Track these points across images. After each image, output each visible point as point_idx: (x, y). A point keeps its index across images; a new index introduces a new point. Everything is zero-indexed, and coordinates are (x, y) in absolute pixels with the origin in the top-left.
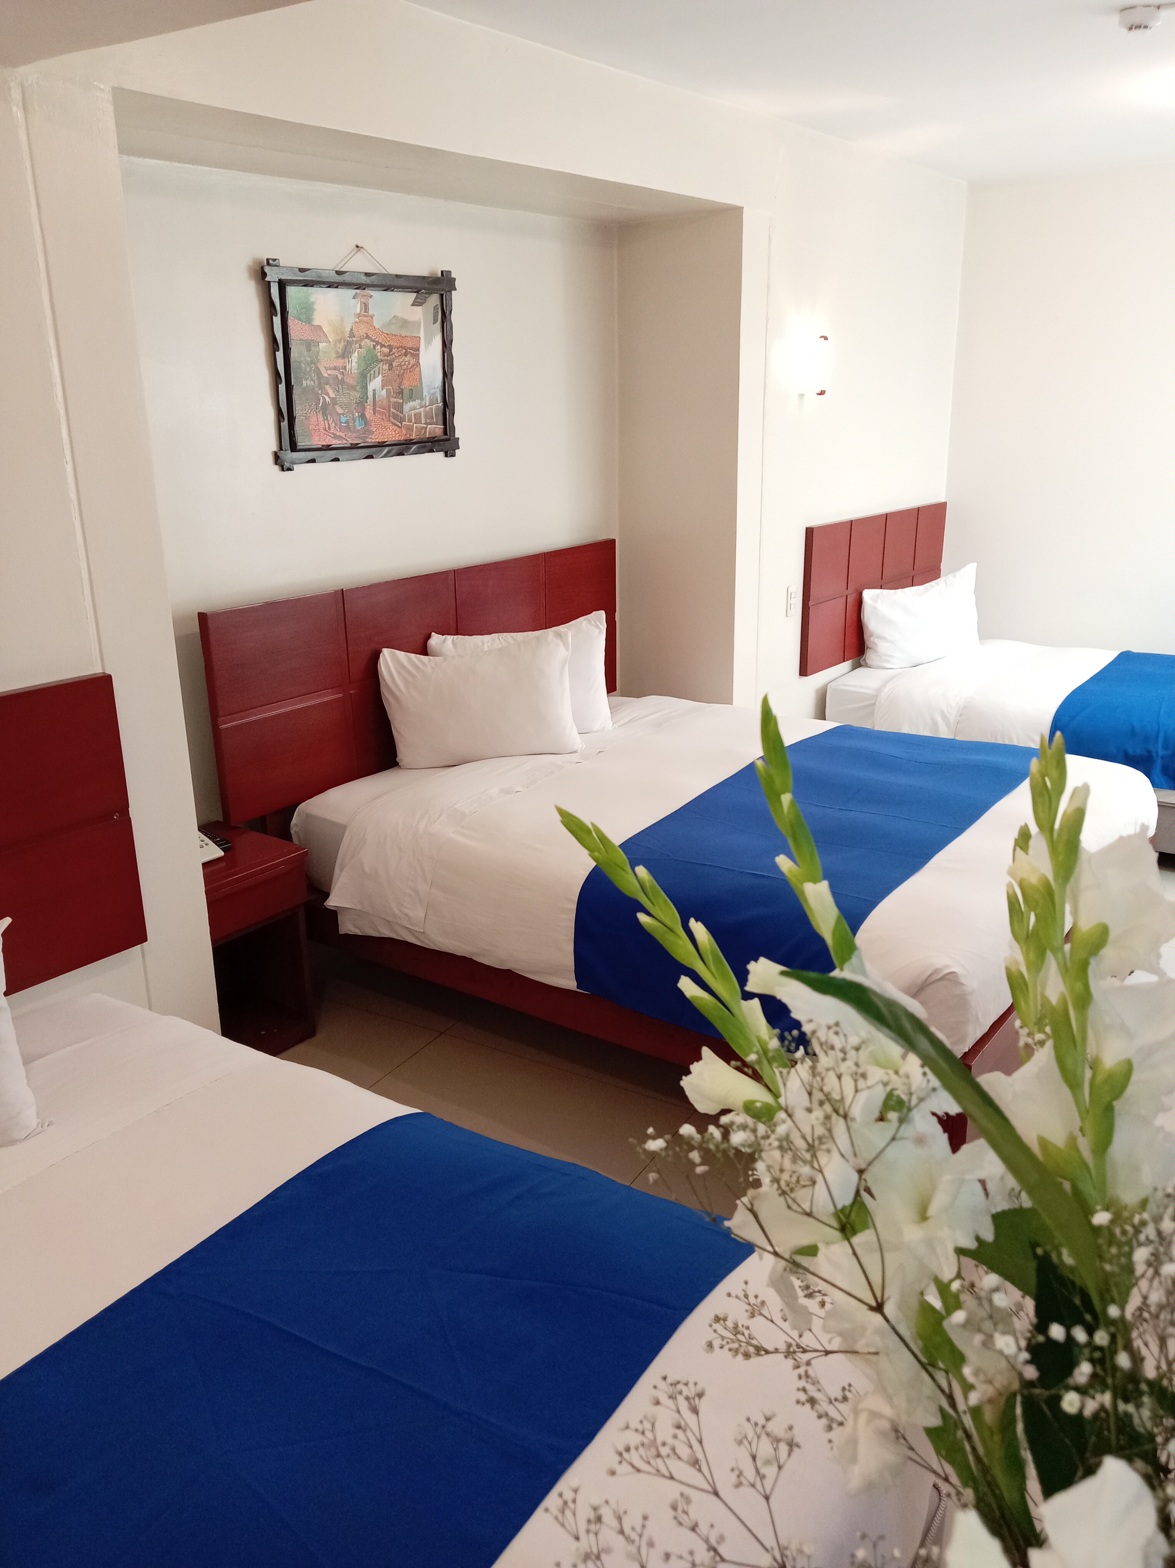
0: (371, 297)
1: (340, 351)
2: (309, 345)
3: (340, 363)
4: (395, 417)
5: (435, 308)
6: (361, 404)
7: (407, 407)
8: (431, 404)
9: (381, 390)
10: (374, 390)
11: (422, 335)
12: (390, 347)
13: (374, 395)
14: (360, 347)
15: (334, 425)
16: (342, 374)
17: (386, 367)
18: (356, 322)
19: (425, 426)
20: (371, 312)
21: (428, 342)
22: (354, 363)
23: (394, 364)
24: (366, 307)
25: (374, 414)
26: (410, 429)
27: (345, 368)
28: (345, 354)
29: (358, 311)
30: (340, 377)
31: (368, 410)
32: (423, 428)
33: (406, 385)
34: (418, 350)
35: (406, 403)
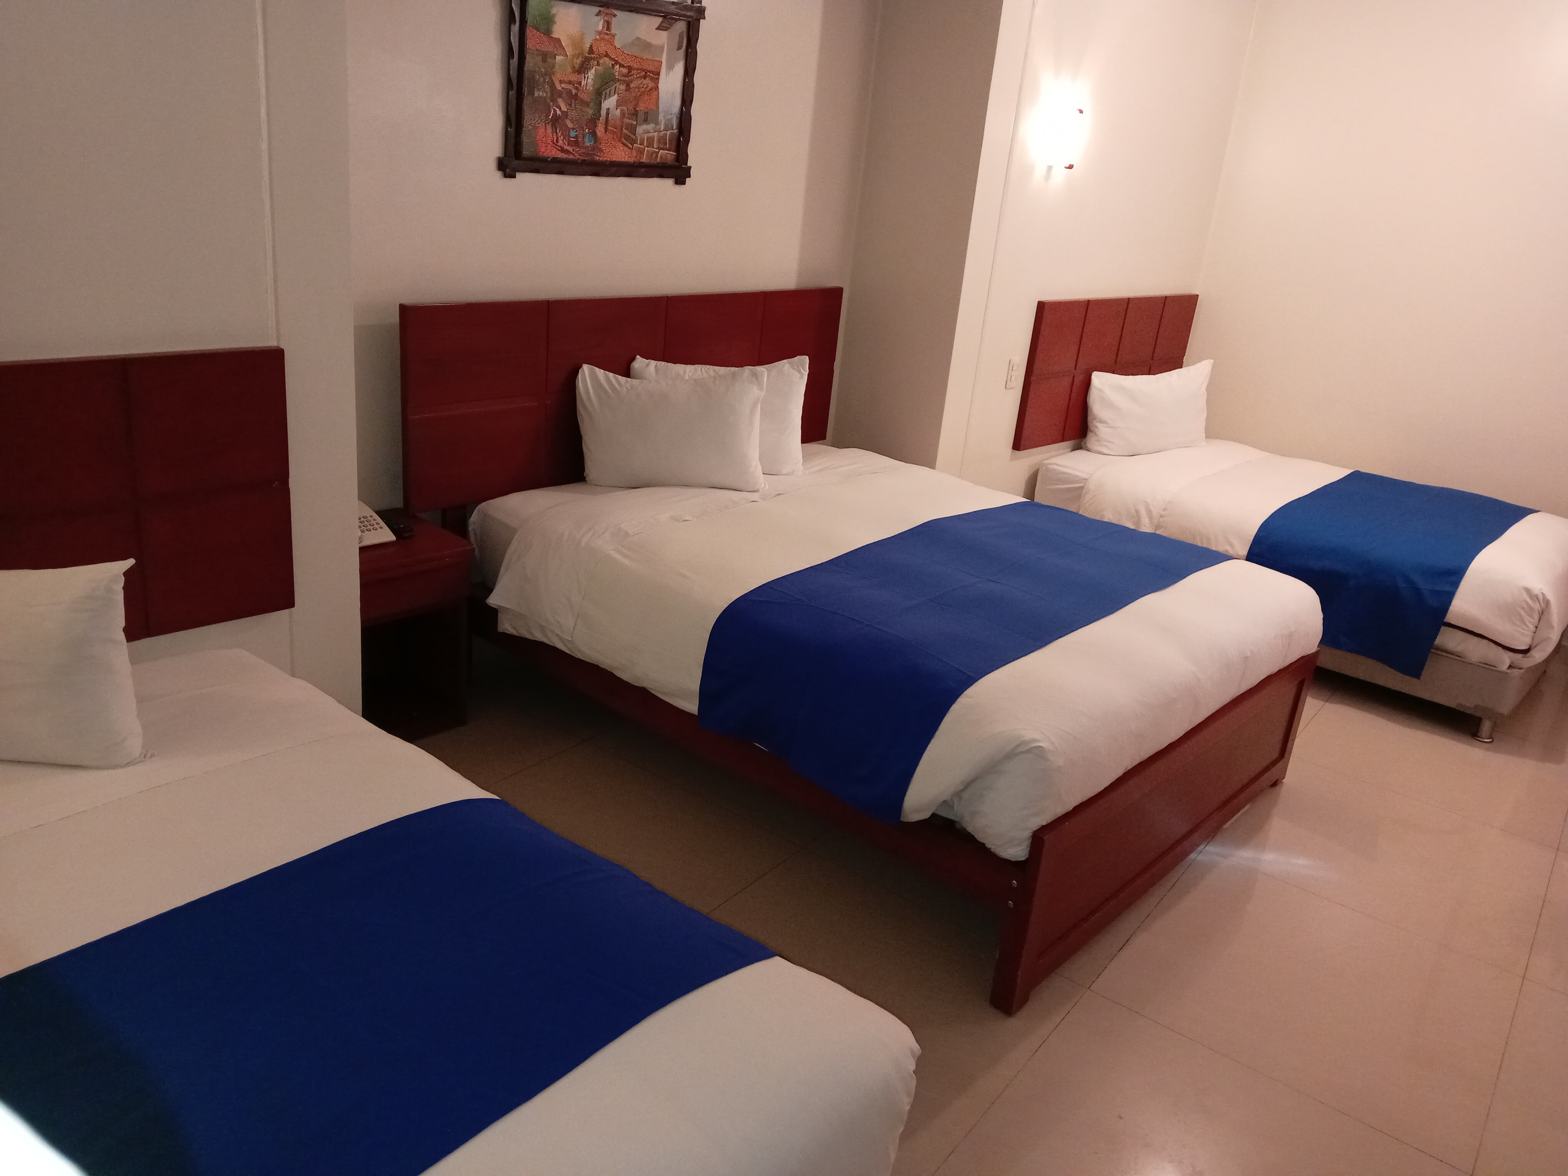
0: (615, 16)
1: (577, 66)
2: (545, 57)
3: (574, 78)
4: (627, 138)
5: (681, 36)
6: (593, 122)
7: (640, 130)
8: (666, 129)
9: (615, 109)
10: (608, 109)
11: (664, 61)
12: (630, 68)
13: (608, 114)
14: (598, 64)
15: (562, 138)
16: (577, 88)
17: (623, 87)
18: (596, 39)
19: (658, 150)
20: (613, 31)
21: (670, 67)
22: (590, 79)
23: (632, 85)
24: (608, 25)
25: (606, 132)
26: (641, 152)
27: (580, 83)
28: (582, 69)
29: (600, 28)
30: (574, 92)
31: (599, 128)
32: (655, 152)
33: (641, 107)
34: (658, 74)
35: (640, 125)
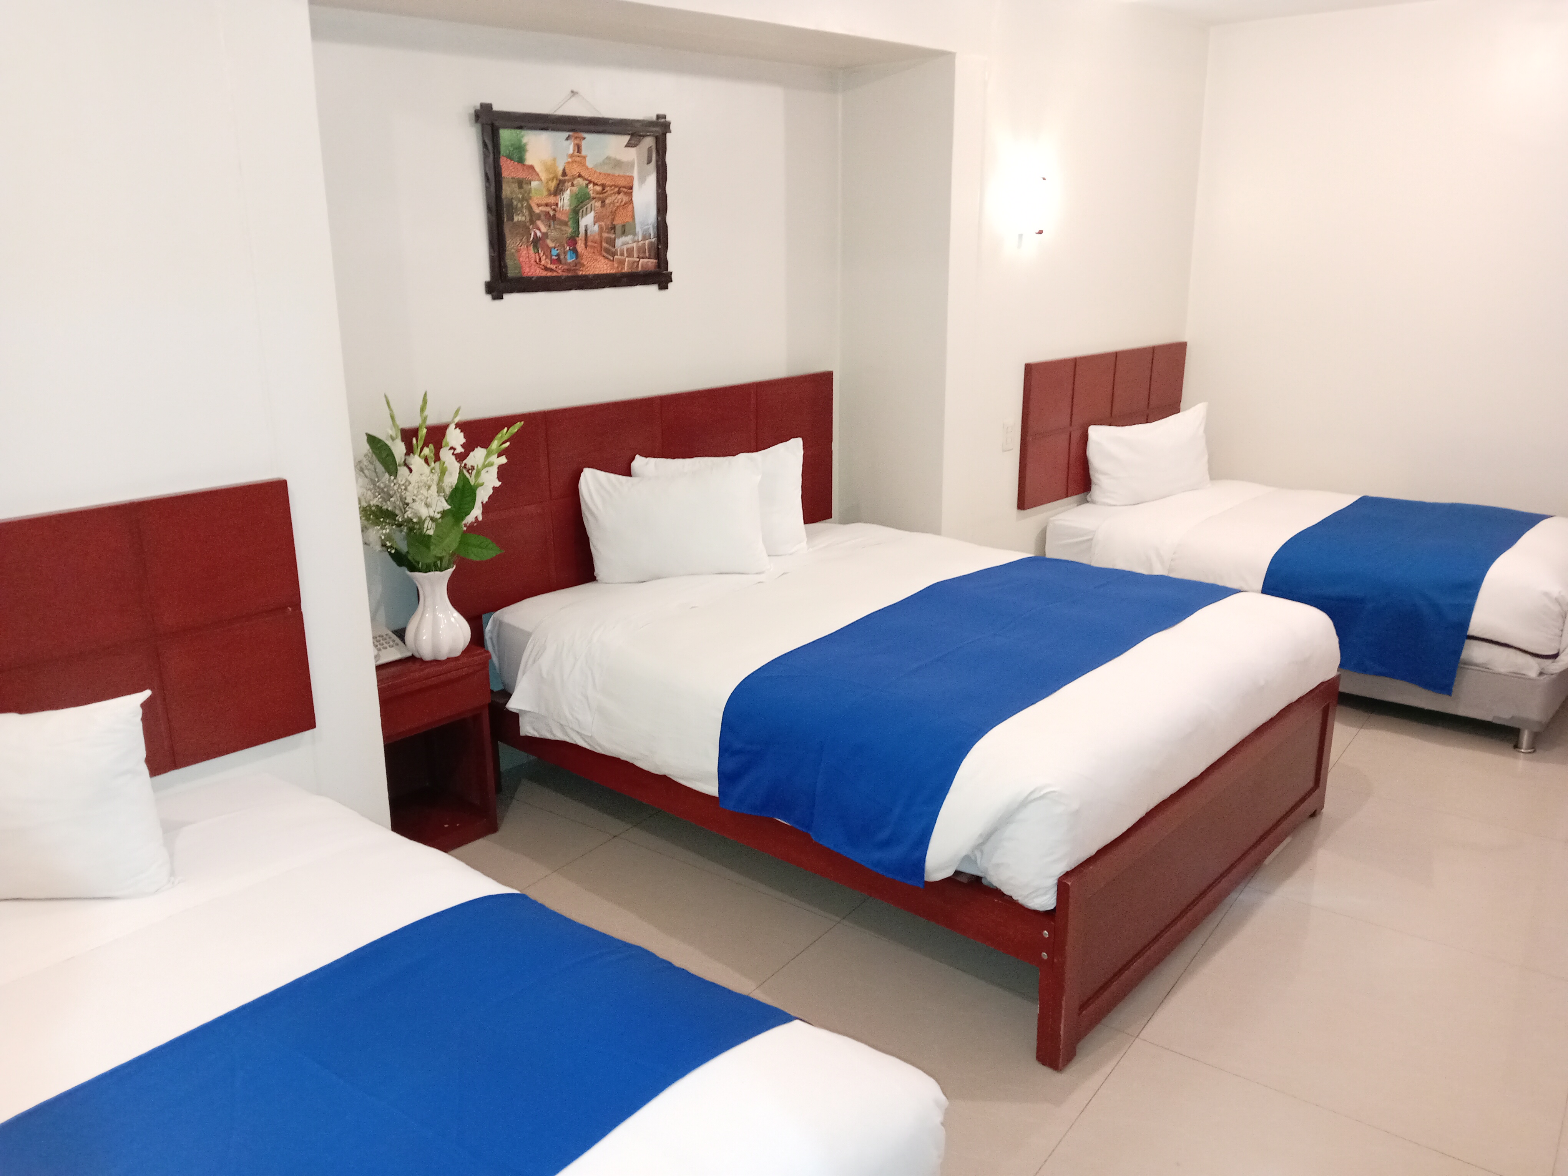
0: (584, 138)
1: (552, 189)
2: (521, 183)
3: (552, 200)
4: (607, 251)
5: (650, 150)
6: (572, 240)
7: (619, 242)
8: (644, 238)
9: (593, 226)
11: (635, 174)
12: (604, 186)
13: (586, 231)
14: (573, 185)
15: (544, 257)
16: (554, 210)
17: (598, 204)
18: (568, 163)
19: (638, 259)
20: (583, 153)
21: (642, 180)
22: (565, 200)
23: (607, 202)
24: (579, 148)
26: (622, 263)
27: (557, 205)
28: (558, 191)
29: (571, 151)
30: (552, 213)
32: (636, 261)
33: (618, 222)
34: (631, 188)
35: (619, 238)
